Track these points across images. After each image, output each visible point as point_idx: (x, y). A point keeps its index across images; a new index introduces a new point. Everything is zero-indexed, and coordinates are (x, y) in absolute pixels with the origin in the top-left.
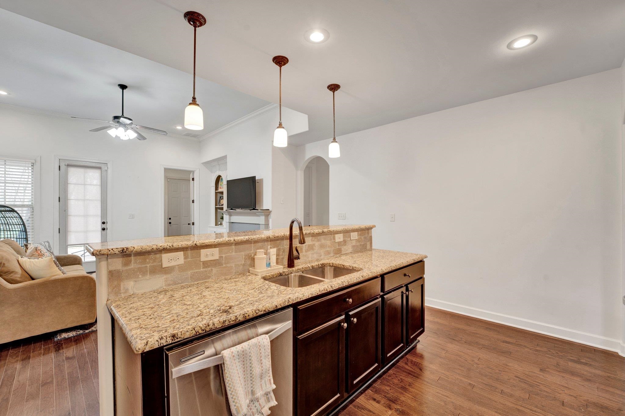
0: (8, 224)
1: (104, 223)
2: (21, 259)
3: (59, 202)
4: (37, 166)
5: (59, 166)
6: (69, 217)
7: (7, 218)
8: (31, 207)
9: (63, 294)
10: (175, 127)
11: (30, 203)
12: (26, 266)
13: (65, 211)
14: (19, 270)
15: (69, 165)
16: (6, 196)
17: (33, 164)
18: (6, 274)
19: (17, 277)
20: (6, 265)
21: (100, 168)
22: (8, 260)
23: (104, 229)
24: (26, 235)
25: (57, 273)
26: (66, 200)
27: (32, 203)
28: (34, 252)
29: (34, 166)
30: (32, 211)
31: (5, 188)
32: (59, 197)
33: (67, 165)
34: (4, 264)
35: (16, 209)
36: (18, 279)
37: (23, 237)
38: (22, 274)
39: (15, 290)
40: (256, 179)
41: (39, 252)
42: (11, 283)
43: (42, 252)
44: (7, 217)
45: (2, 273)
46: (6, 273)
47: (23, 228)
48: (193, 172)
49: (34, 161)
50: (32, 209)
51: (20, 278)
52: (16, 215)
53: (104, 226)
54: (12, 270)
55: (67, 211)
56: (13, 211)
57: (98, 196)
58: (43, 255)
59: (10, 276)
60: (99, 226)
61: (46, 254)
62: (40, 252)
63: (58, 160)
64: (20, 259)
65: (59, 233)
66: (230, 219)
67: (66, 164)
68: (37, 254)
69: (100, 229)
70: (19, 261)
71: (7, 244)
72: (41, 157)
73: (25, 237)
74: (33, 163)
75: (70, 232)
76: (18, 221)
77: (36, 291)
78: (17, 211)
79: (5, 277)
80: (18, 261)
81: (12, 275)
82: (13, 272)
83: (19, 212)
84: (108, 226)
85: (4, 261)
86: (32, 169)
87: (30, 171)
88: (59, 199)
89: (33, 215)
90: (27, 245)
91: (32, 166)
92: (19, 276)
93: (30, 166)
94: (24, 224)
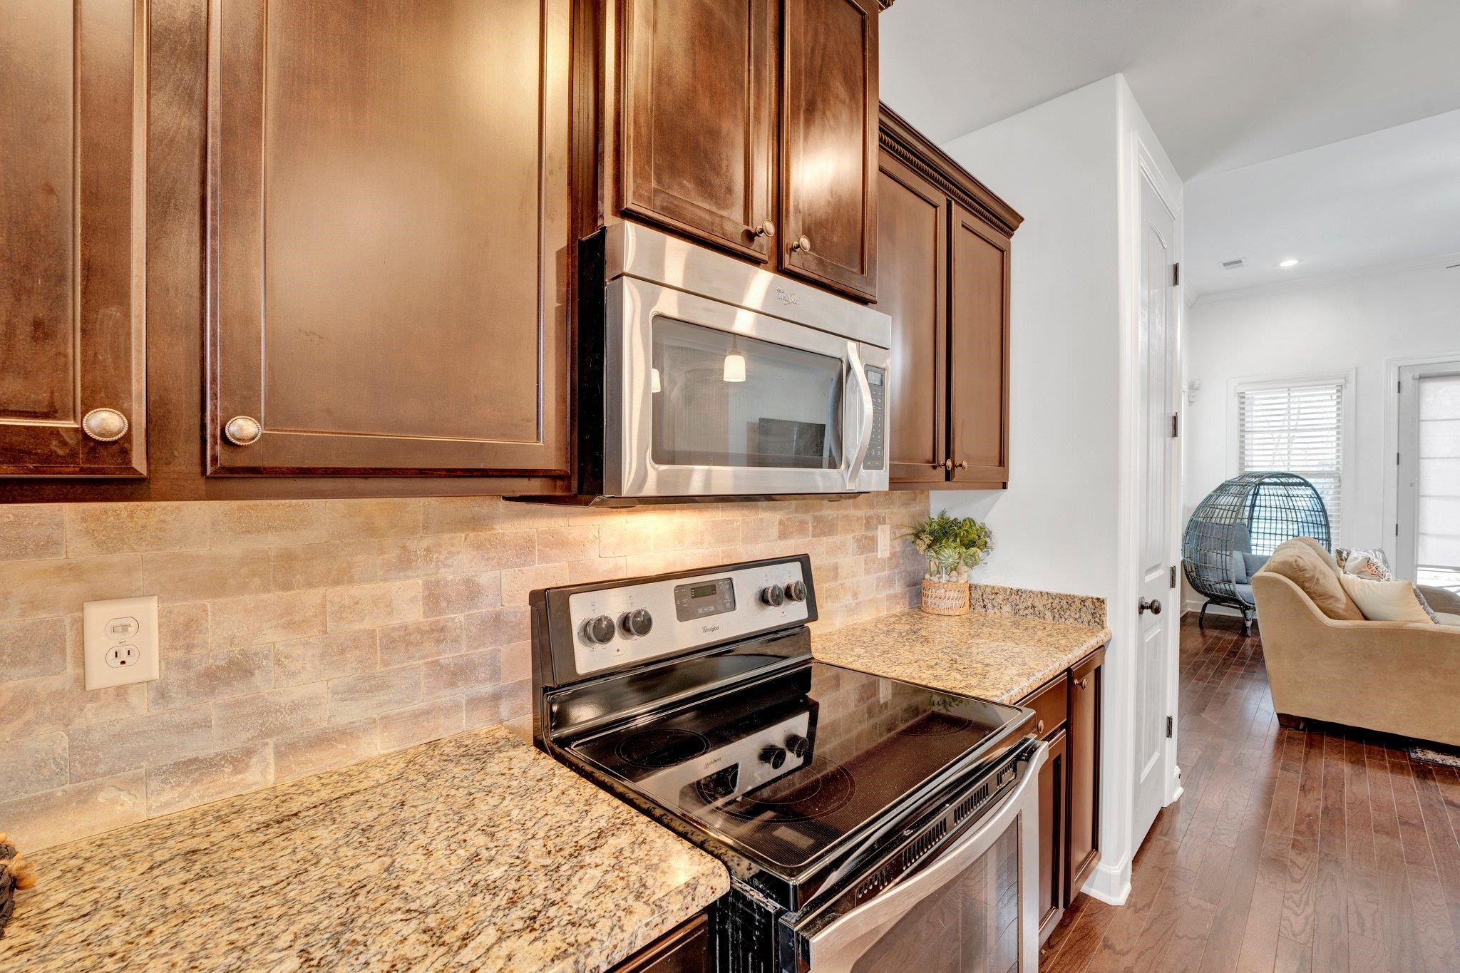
2: (1345, 576)
3: (1398, 464)
4: (1349, 392)
5: (1399, 383)
6: (1422, 499)
7: (1293, 498)
8: (1337, 477)
9: (1433, 666)
11: (1334, 469)
12: (1352, 589)
13: (1413, 485)
14: (1340, 594)
15: (1422, 378)
16: (1291, 457)
17: (1339, 388)
18: (1323, 598)
19: (1339, 607)
20: (1321, 582)
22: (1324, 574)
24: (1328, 533)
25: (1420, 618)
26: (1416, 457)
27: (1338, 469)
28: (1364, 567)
29: (1344, 391)
30: (1339, 484)
31: (1289, 447)
32: (1398, 454)
33: (1418, 377)
34: (1318, 579)
35: (1310, 480)
36: (1341, 612)
37: (1323, 536)
38: (1346, 603)
39: (1337, 629)
41: (1374, 568)
42: (1330, 617)
43: (1379, 569)
45: (1316, 596)
46: (1321, 595)
47: (1323, 519)
49: (1342, 381)
50: (1338, 481)
51: (1344, 610)
52: (1310, 492)
54: (1330, 594)
55: (1416, 485)
56: (1306, 484)
58: (1382, 575)
59: (1328, 603)
61: (1387, 574)
62: (1377, 569)
63: (1397, 370)
64: (1342, 575)
65: (1398, 534)
67: (1417, 375)
68: (1370, 571)
70: (1341, 580)
72: (1358, 370)
73: (1326, 537)
74: (1341, 386)
76: (1314, 506)
78: (1313, 485)
79: (1319, 603)
80: (1339, 579)
81: (1330, 601)
82: (1332, 597)
83: (1316, 486)
85: (1317, 575)
86: (1338, 397)
87: (1335, 403)
88: (1398, 458)
89: (1339, 492)
90: (1342, 553)
91: (1338, 391)
92: (1343, 606)
93: (1335, 391)
94: (1324, 511)
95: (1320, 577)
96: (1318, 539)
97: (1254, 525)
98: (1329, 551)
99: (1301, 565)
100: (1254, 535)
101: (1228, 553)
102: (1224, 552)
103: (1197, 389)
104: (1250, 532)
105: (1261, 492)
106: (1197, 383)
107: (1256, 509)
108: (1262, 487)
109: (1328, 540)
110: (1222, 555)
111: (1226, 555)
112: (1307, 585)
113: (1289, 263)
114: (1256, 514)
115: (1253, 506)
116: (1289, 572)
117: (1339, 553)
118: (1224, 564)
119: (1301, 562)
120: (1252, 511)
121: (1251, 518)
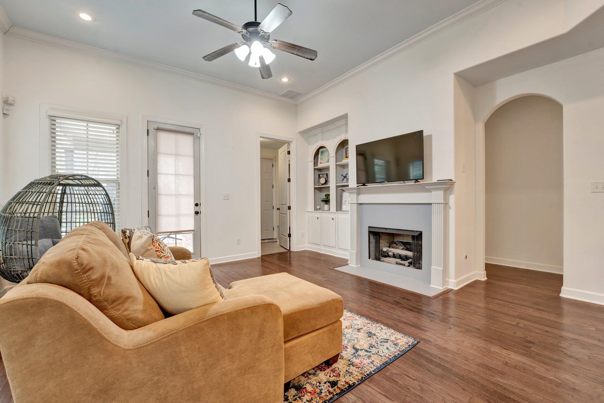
0: (92, 203)
1: (197, 205)
2: (137, 264)
3: (148, 176)
4: (123, 129)
5: (148, 130)
6: (159, 196)
7: (90, 196)
8: (117, 182)
10: (281, 79)
11: (116, 177)
12: (150, 281)
13: (154, 188)
15: (158, 129)
16: (89, 168)
17: (118, 127)
18: (115, 304)
19: (137, 310)
20: (113, 280)
21: (192, 134)
22: (117, 267)
23: (197, 213)
24: (113, 219)
26: (156, 173)
27: (118, 178)
28: (149, 245)
29: (120, 129)
30: (118, 187)
31: (88, 161)
33: (156, 128)
34: (109, 278)
36: (140, 317)
37: (109, 221)
38: (144, 300)
40: (424, 135)
41: (157, 245)
42: (126, 328)
43: (161, 245)
44: (91, 194)
45: (106, 303)
46: (114, 302)
47: (110, 210)
48: (289, 143)
49: (119, 123)
50: (118, 185)
51: (144, 311)
52: (102, 191)
53: (197, 209)
54: (126, 294)
55: (157, 189)
56: (100, 186)
57: (191, 172)
58: (163, 251)
59: (123, 309)
60: (192, 209)
62: (159, 245)
63: (147, 121)
64: (135, 262)
65: (148, 217)
66: (357, 200)
68: (154, 248)
69: (193, 212)
70: (135, 268)
71: (100, 229)
72: (127, 117)
73: (111, 221)
74: (119, 125)
75: (160, 215)
76: (105, 201)
77: (183, 348)
78: (103, 186)
79: (113, 313)
80: (132, 267)
81: (126, 305)
82: (128, 298)
84: (202, 209)
85: (108, 271)
86: (117, 132)
87: (115, 136)
88: (148, 172)
89: (119, 192)
90: (125, 232)
91: (117, 128)
92: (140, 307)
93: (115, 128)
94: (110, 204)
95: (112, 274)
96: (108, 223)
97: (64, 217)
98: (115, 230)
99: (85, 262)
100: (64, 225)
101: (33, 242)
102: (29, 242)
103: (11, 105)
104: (61, 222)
105: (68, 191)
106: (11, 99)
107: (65, 204)
108: (68, 187)
109: (113, 224)
110: (27, 245)
111: (32, 245)
112: (95, 291)
113: (85, 17)
114: (64, 209)
115: (62, 202)
116: (67, 278)
117: (124, 232)
118: (30, 253)
119: (85, 257)
120: (61, 206)
121: (61, 212)
